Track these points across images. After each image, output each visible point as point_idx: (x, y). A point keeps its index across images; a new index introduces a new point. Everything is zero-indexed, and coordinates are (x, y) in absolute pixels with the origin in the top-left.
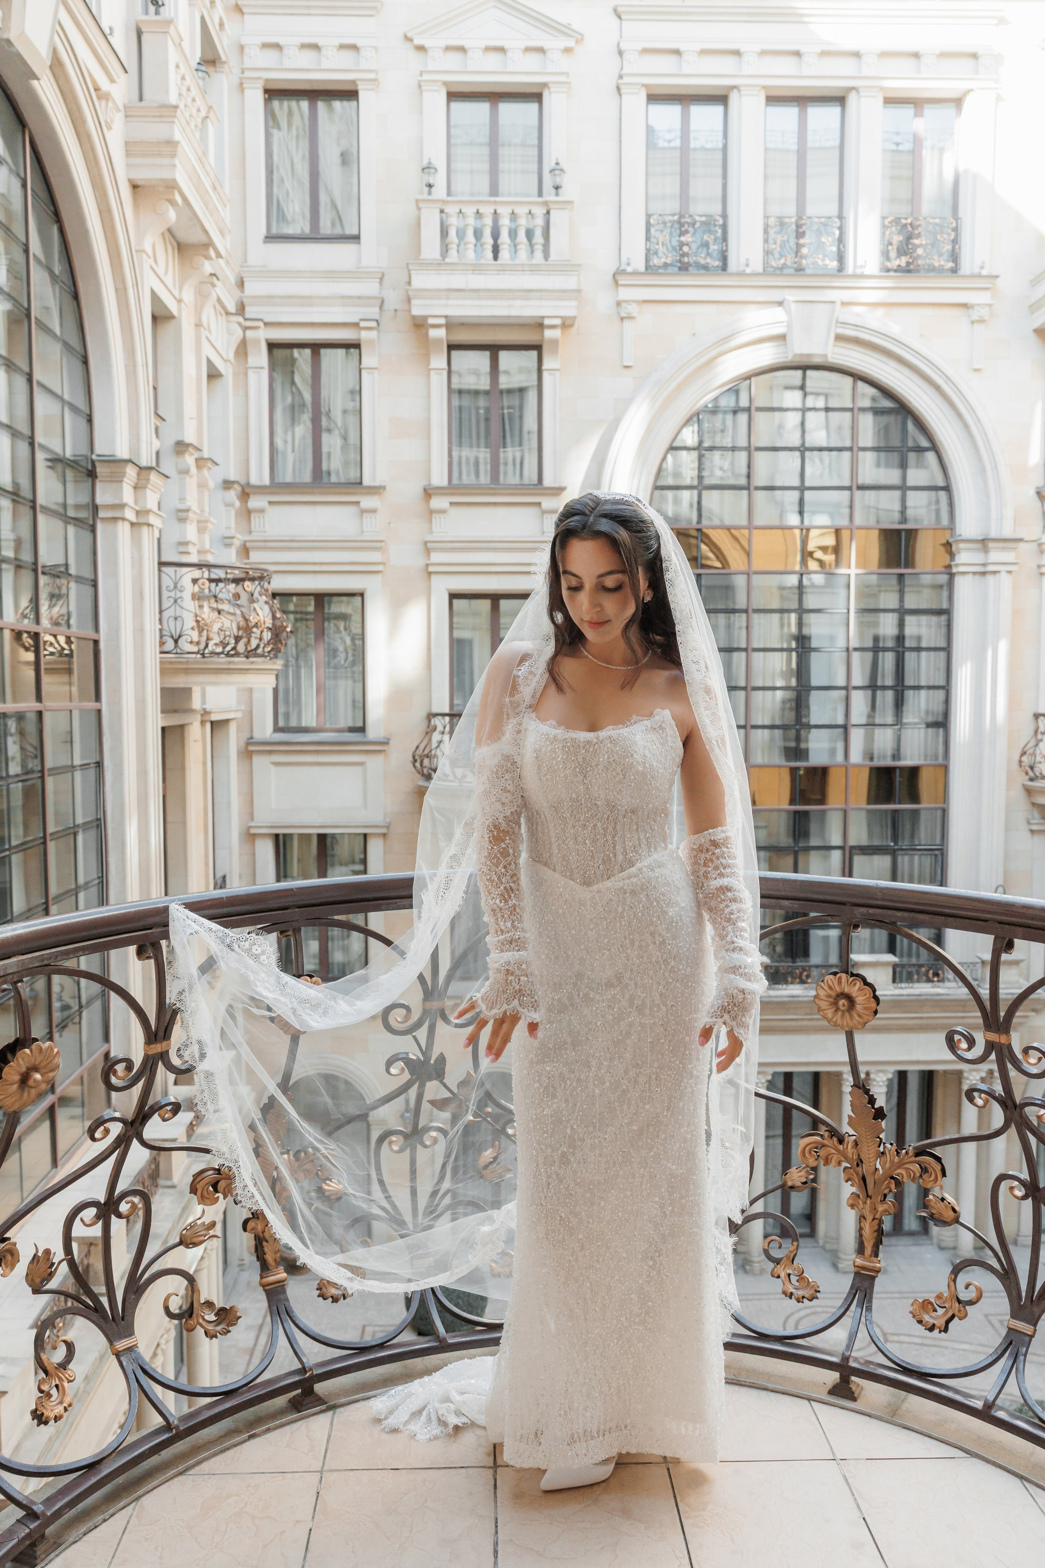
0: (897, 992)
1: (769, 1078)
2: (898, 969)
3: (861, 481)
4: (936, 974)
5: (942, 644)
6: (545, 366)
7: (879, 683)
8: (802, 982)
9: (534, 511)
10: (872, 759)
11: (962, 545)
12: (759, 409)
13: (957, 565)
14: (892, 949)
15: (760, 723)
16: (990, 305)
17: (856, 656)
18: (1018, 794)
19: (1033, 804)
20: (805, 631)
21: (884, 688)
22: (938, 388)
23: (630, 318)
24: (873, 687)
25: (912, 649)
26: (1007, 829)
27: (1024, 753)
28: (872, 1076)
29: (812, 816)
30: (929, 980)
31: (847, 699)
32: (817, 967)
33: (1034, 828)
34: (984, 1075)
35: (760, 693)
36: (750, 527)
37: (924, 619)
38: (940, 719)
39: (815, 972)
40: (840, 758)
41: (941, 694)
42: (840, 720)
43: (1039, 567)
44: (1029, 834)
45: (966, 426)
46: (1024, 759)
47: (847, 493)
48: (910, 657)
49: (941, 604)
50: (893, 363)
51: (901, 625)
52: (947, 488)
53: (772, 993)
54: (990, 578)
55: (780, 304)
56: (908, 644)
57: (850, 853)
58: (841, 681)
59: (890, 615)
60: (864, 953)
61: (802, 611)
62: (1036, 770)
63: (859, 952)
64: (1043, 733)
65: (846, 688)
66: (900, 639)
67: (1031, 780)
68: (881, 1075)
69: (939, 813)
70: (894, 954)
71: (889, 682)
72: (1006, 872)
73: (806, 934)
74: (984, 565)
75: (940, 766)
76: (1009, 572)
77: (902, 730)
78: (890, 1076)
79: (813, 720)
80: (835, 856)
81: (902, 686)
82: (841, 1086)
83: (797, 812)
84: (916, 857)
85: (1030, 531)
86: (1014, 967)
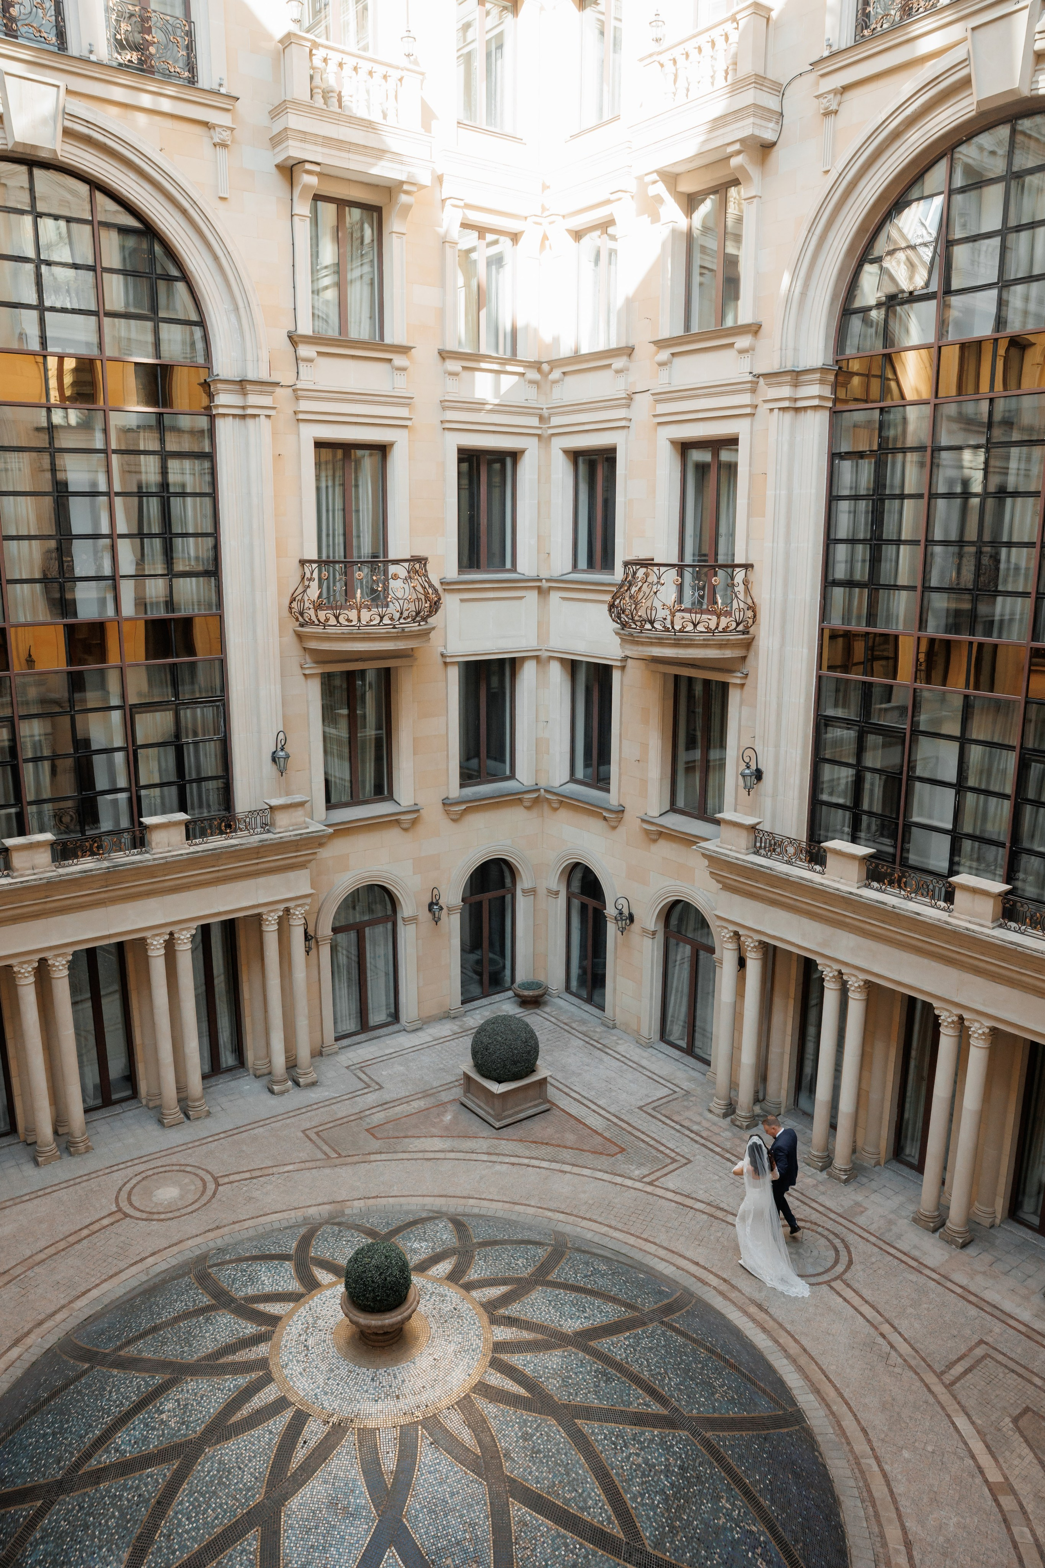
0: (192, 849)
1: (70, 958)
2: (191, 826)
3: (108, 307)
4: (229, 826)
5: (207, 489)
7: (147, 531)
8: (93, 854)
10: (146, 613)
11: (220, 386)
13: (217, 406)
14: (183, 807)
15: (16, 577)
16: (232, 128)
17: (120, 502)
18: (290, 639)
19: (306, 649)
20: (61, 474)
21: (151, 536)
24: (140, 535)
25: (177, 495)
26: (284, 676)
27: (293, 600)
28: (176, 936)
29: (88, 678)
30: (221, 833)
31: (113, 549)
32: (109, 833)
33: (307, 672)
34: (280, 914)
35: (14, 543)
37: (187, 464)
38: (211, 568)
39: (107, 841)
40: (110, 612)
41: (210, 541)
42: (107, 571)
43: (295, 413)
44: (303, 677)
46: (294, 604)
47: (93, 319)
48: (176, 503)
49: (202, 448)
50: (133, 175)
51: (164, 468)
52: (201, 323)
53: (61, 871)
54: (250, 422)
56: (172, 490)
57: (130, 713)
58: (105, 530)
59: (151, 458)
60: (155, 814)
61: (53, 451)
62: (305, 615)
63: (151, 815)
64: (309, 580)
65: (110, 536)
66: (165, 483)
67: (301, 625)
68: (184, 932)
69: (218, 664)
70: (186, 811)
71: (156, 529)
72: (285, 718)
73: (93, 800)
74: (243, 408)
75: (215, 615)
76: (268, 416)
77: (174, 580)
78: (194, 932)
79: (79, 572)
80: (116, 716)
81: (171, 533)
82: (146, 950)
83: (70, 673)
84: (199, 710)
85: (285, 376)
86: (299, 809)
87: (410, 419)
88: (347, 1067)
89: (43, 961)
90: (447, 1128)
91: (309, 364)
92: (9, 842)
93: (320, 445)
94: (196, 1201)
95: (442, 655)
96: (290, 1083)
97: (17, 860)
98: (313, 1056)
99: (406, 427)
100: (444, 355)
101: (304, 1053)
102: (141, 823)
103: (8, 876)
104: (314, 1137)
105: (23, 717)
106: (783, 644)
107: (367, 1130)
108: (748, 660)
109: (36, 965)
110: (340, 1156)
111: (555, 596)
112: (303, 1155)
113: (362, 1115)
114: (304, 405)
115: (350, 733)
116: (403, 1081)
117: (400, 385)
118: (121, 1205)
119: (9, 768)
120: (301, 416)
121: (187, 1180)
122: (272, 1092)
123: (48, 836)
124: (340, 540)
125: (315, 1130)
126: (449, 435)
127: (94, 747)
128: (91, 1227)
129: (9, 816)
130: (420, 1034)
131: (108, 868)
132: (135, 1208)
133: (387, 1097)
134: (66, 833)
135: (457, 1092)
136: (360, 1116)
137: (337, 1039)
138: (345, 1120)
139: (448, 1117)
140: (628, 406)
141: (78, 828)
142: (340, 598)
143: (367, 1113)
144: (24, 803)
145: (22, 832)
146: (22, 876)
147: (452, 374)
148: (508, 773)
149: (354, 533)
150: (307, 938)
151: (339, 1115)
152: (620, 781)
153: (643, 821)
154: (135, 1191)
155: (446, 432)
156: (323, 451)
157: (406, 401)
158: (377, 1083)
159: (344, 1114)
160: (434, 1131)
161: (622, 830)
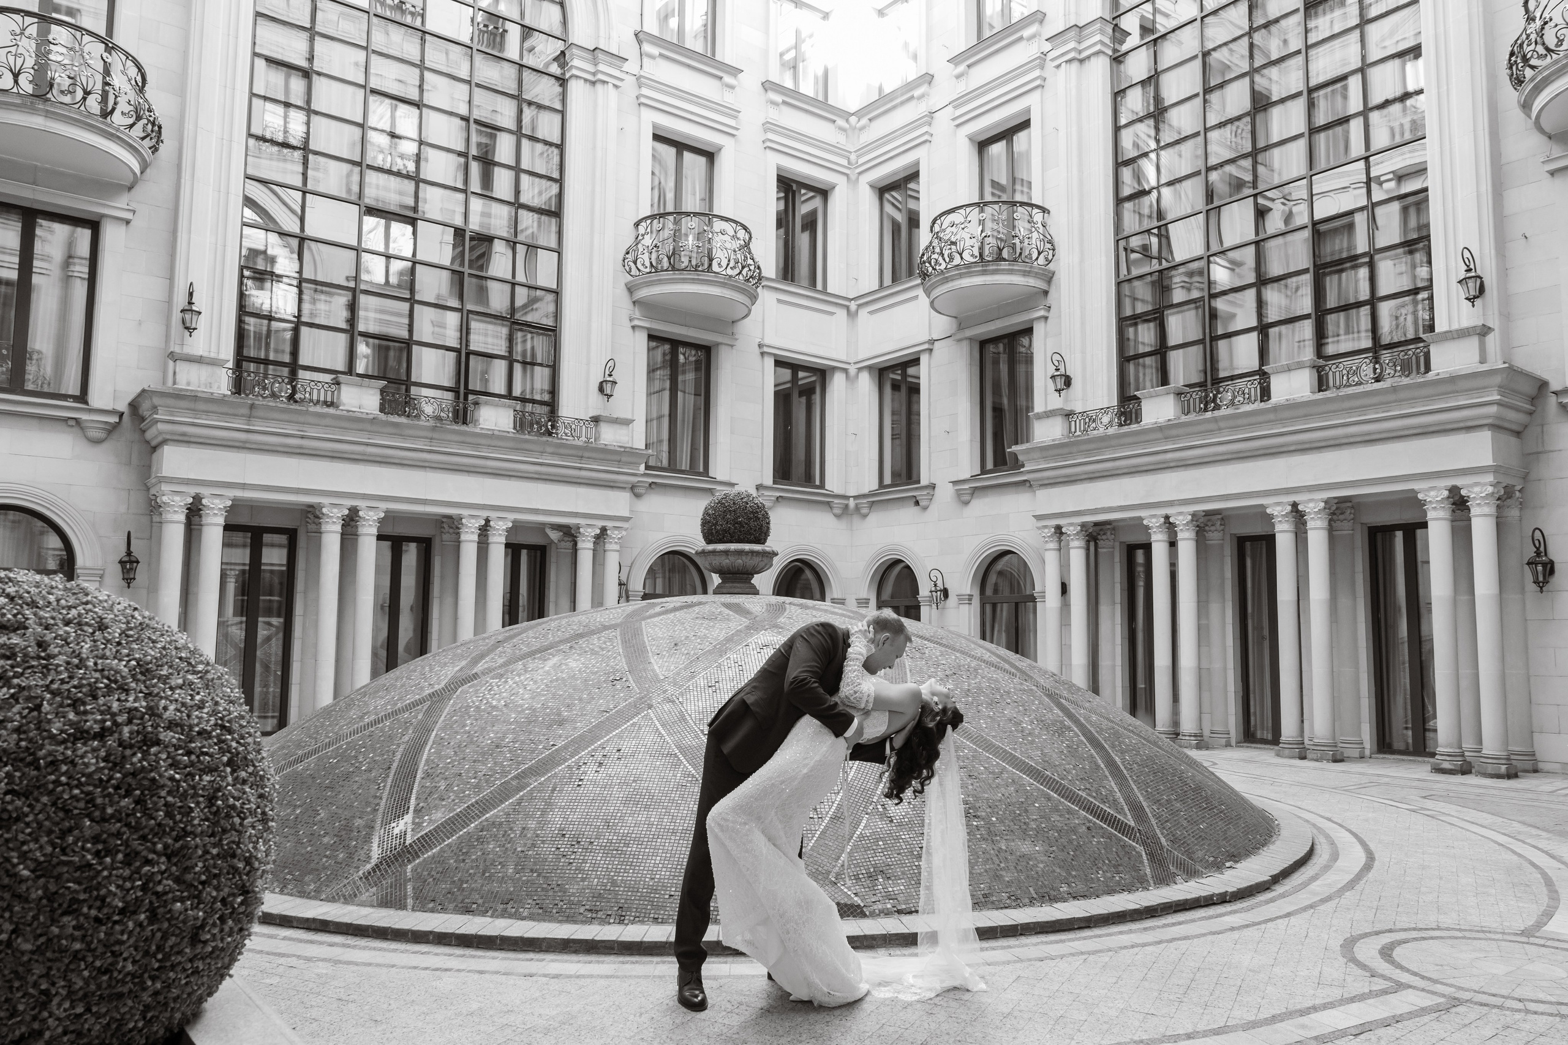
1: (381, 515)
2: (518, 416)
4: (555, 427)
5: (557, 141)
11: (576, 54)
13: (571, 68)
18: (623, 289)
19: (634, 302)
25: (529, 137)
27: (627, 251)
28: (491, 523)
30: (547, 432)
31: (467, 166)
33: (636, 323)
40: (458, 221)
43: (637, 98)
44: (631, 330)
46: (628, 256)
48: (526, 143)
49: (557, 103)
52: (562, 4)
54: (599, 88)
56: (525, 132)
57: (466, 317)
59: (509, 100)
62: (639, 261)
64: (644, 235)
65: (465, 155)
71: (507, 161)
74: (594, 74)
76: (616, 86)
77: (519, 210)
78: (509, 527)
80: (451, 317)
81: (520, 168)
84: (530, 335)
86: (624, 427)
87: (737, 129)
91: (650, 59)
93: (656, 137)
95: (760, 342)
97: (346, 394)
99: (733, 135)
100: (767, 85)
106: (1082, 261)
108: (1050, 294)
109: (346, 511)
111: (863, 313)
114: (646, 92)
117: (729, 98)
120: (643, 100)
126: (769, 152)
131: (435, 424)
140: (930, 124)
147: (773, 103)
148: (818, 483)
150: (621, 582)
152: (930, 460)
153: (955, 483)
155: (768, 150)
156: (658, 143)
157: (734, 113)
161: (934, 507)
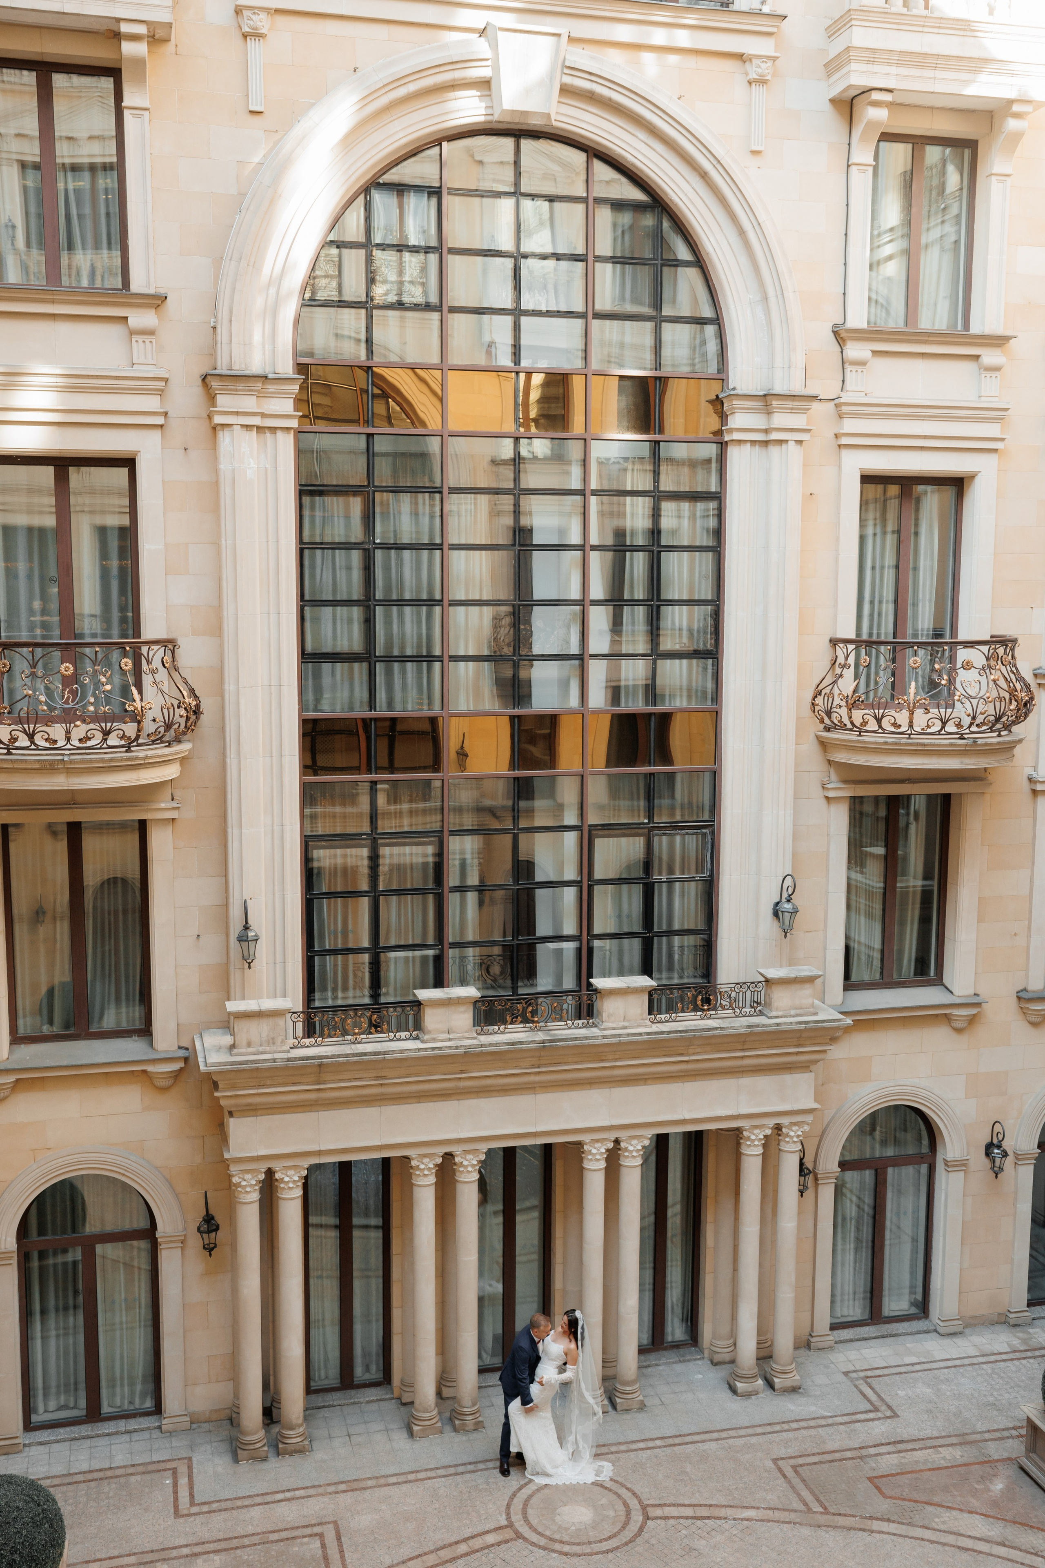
0: (655, 1028)
1: (482, 1157)
2: (655, 996)
3: (598, 307)
4: (707, 1001)
5: (711, 541)
6: (128, 100)
7: (626, 596)
8: (525, 1021)
9: (114, 331)
10: (618, 705)
11: (736, 403)
12: (453, 192)
13: (731, 430)
14: (647, 969)
15: (462, 653)
16: (774, 59)
17: (595, 557)
18: (810, 747)
19: (829, 761)
20: (524, 521)
21: (634, 603)
22: (704, 175)
23: (260, 36)
24: (618, 600)
25: (672, 548)
26: (796, 798)
27: (818, 694)
28: (623, 1145)
29: (536, 784)
30: (696, 1009)
31: (585, 618)
32: (548, 994)
33: (829, 792)
34: (768, 1132)
35: (462, 609)
36: (443, 367)
37: (687, 506)
38: (710, 646)
39: (544, 1005)
40: (574, 701)
41: (710, 611)
42: (575, 650)
43: (837, 436)
44: (825, 801)
45: (742, 232)
46: (819, 700)
47: (579, 323)
48: (669, 559)
49: (709, 485)
50: (642, 135)
51: (656, 514)
52: (717, 321)
53: (484, 1039)
54: (774, 450)
55: (482, 32)
56: (664, 542)
57: (589, 836)
58: (575, 594)
59: (640, 501)
60: (610, 975)
61: (518, 492)
62: (834, 715)
63: (604, 975)
64: (843, 666)
65: (581, 603)
66: (655, 532)
67: (827, 729)
68: (634, 1142)
69: (707, 776)
70: (650, 975)
71: (640, 594)
72: (795, 856)
73: (531, 949)
74: (766, 431)
75: (710, 711)
76: (799, 442)
77: (658, 661)
78: (647, 1143)
79: (537, 649)
80: (570, 839)
81: (659, 599)
82: (581, 1160)
83: (516, 779)
84: (678, 838)
85: (826, 387)
86: (807, 986)
87: (1002, 440)
88: (846, 1374)
89: (448, 1157)
90: (995, 1504)
91: (860, 368)
92: (423, 994)
93: (867, 479)
94: (614, 1536)
95: (1030, 780)
96: (760, 1382)
97: (431, 1019)
98: (796, 1348)
99: (996, 451)
101: (784, 1342)
102: (590, 985)
103: (417, 1038)
104: (789, 1473)
105: (453, 833)
107: (870, 1479)
109: (439, 1160)
110: (826, 1512)
112: (772, 1498)
113: (864, 1452)
114: (850, 425)
115: (885, 882)
116: (929, 1411)
117: (991, 392)
118: (514, 1518)
119: (431, 897)
120: (844, 441)
121: (604, 1501)
122: (733, 1390)
123: (472, 992)
124: (888, 609)
125: (792, 1462)
127: (539, 877)
128: (471, 1542)
129: (424, 959)
130: (959, 1341)
131: (543, 1042)
132: (531, 1527)
133: (904, 1433)
134: (492, 987)
135: (1016, 1448)
136: (861, 1454)
137: (834, 1327)
138: (837, 1456)
139: (998, 1486)
141: (509, 983)
142: (883, 690)
143: (872, 1451)
144: (446, 945)
145: (439, 982)
146: (434, 1040)
149: (910, 601)
150: (803, 1170)
151: (830, 1446)
154: (533, 1501)
156: (871, 487)
157: (998, 415)
158: (889, 1407)
159: (836, 1446)
160: (975, 1503)
